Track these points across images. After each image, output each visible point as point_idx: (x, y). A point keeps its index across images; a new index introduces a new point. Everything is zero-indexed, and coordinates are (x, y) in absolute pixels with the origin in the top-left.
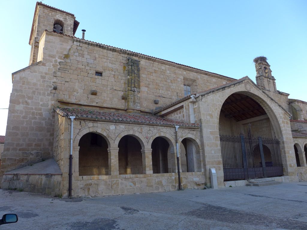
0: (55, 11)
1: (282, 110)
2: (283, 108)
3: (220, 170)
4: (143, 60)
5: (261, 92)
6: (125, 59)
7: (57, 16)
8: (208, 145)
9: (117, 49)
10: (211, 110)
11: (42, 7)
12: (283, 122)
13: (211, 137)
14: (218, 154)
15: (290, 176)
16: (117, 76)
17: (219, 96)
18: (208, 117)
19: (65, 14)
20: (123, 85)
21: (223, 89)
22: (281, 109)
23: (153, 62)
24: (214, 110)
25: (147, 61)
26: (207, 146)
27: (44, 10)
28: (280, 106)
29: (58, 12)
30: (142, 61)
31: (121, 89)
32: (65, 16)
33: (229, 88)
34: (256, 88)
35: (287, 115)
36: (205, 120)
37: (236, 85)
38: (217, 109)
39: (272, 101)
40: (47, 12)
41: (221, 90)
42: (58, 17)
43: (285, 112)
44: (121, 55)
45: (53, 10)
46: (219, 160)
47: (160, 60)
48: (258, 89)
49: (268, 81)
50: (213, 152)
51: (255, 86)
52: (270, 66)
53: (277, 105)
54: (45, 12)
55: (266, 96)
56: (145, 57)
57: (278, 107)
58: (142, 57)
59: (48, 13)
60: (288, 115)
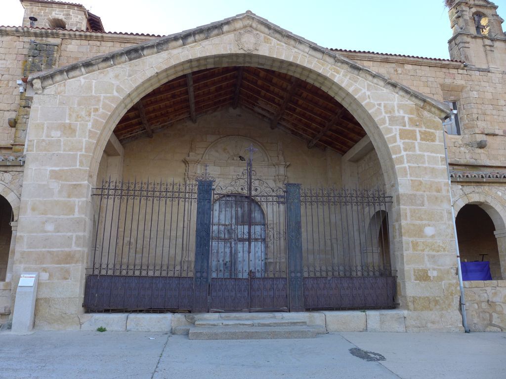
0: (50, 6)
1: (408, 96)
2: (407, 92)
3: (66, 279)
4: (74, 42)
5: (307, 49)
6: (27, 46)
7: (54, 13)
8: (33, 209)
9: (8, 29)
10: (70, 115)
11: (29, 5)
12: (404, 134)
13: (55, 186)
14: (69, 234)
17: (117, 76)
18: (56, 134)
19: (66, 6)
21: (133, 55)
22: (401, 93)
23: (98, 43)
24: (83, 113)
25: (85, 42)
26: (29, 211)
27: (33, 8)
28: (394, 85)
29: (54, 5)
30: (71, 44)
31: (13, 107)
32: (67, 11)
33: (162, 50)
34: (285, 39)
35: (430, 111)
36: (43, 140)
37: (191, 39)
38: (96, 110)
39: (356, 72)
40: (37, 10)
41: (125, 58)
42: (56, 14)
43: (421, 104)
44: (21, 39)
45: (47, 5)
46: (67, 249)
48: (292, 42)
49: (484, 46)
50: (50, 227)
51: (277, 35)
52: (496, 8)
53: (382, 83)
54: (34, 10)
55: (331, 60)
56: (75, 35)
57: (386, 91)
58: (70, 35)
59: (39, 11)
60: (437, 112)
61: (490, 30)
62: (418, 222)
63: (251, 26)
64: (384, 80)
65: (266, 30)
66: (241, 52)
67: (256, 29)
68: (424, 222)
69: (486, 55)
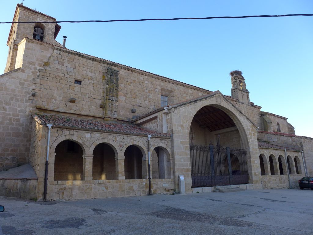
0: (37, 14)
1: (250, 122)
2: (250, 121)
3: (188, 177)
5: (231, 105)
6: (105, 68)
7: (38, 19)
8: (178, 154)
9: (97, 59)
10: (182, 122)
12: (250, 134)
13: (182, 146)
14: (187, 163)
15: (254, 183)
16: (96, 85)
18: (180, 128)
19: (46, 17)
20: (101, 94)
21: (195, 102)
22: (249, 121)
23: (131, 72)
24: (185, 121)
27: (25, 12)
28: (248, 119)
29: (39, 15)
30: (121, 71)
31: (100, 98)
32: (47, 20)
33: (201, 101)
34: (227, 101)
35: (254, 128)
37: (207, 98)
39: (241, 114)
40: (27, 15)
41: (193, 103)
43: (253, 125)
44: (101, 64)
45: (35, 13)
46: (187, 168)
47: (139, 71)
48: (228, 103)
49: (242, 94)
50: (182, 160)
51: (225, 100)
52: (244, 80)
53: (245, 118)
55: (236, 110)
56: (124, 67)
57: (246, 120)
58: (122, 67)
59: (29, 15)
60: (256, 128)
61: (243, 88)
62: (254, 159)
63: (219, 96)
64: (246, 117)
65: (223, 98)
66: (217, 104)
67: (220, 97)
68: (255, 159)
69: (242, 97)
